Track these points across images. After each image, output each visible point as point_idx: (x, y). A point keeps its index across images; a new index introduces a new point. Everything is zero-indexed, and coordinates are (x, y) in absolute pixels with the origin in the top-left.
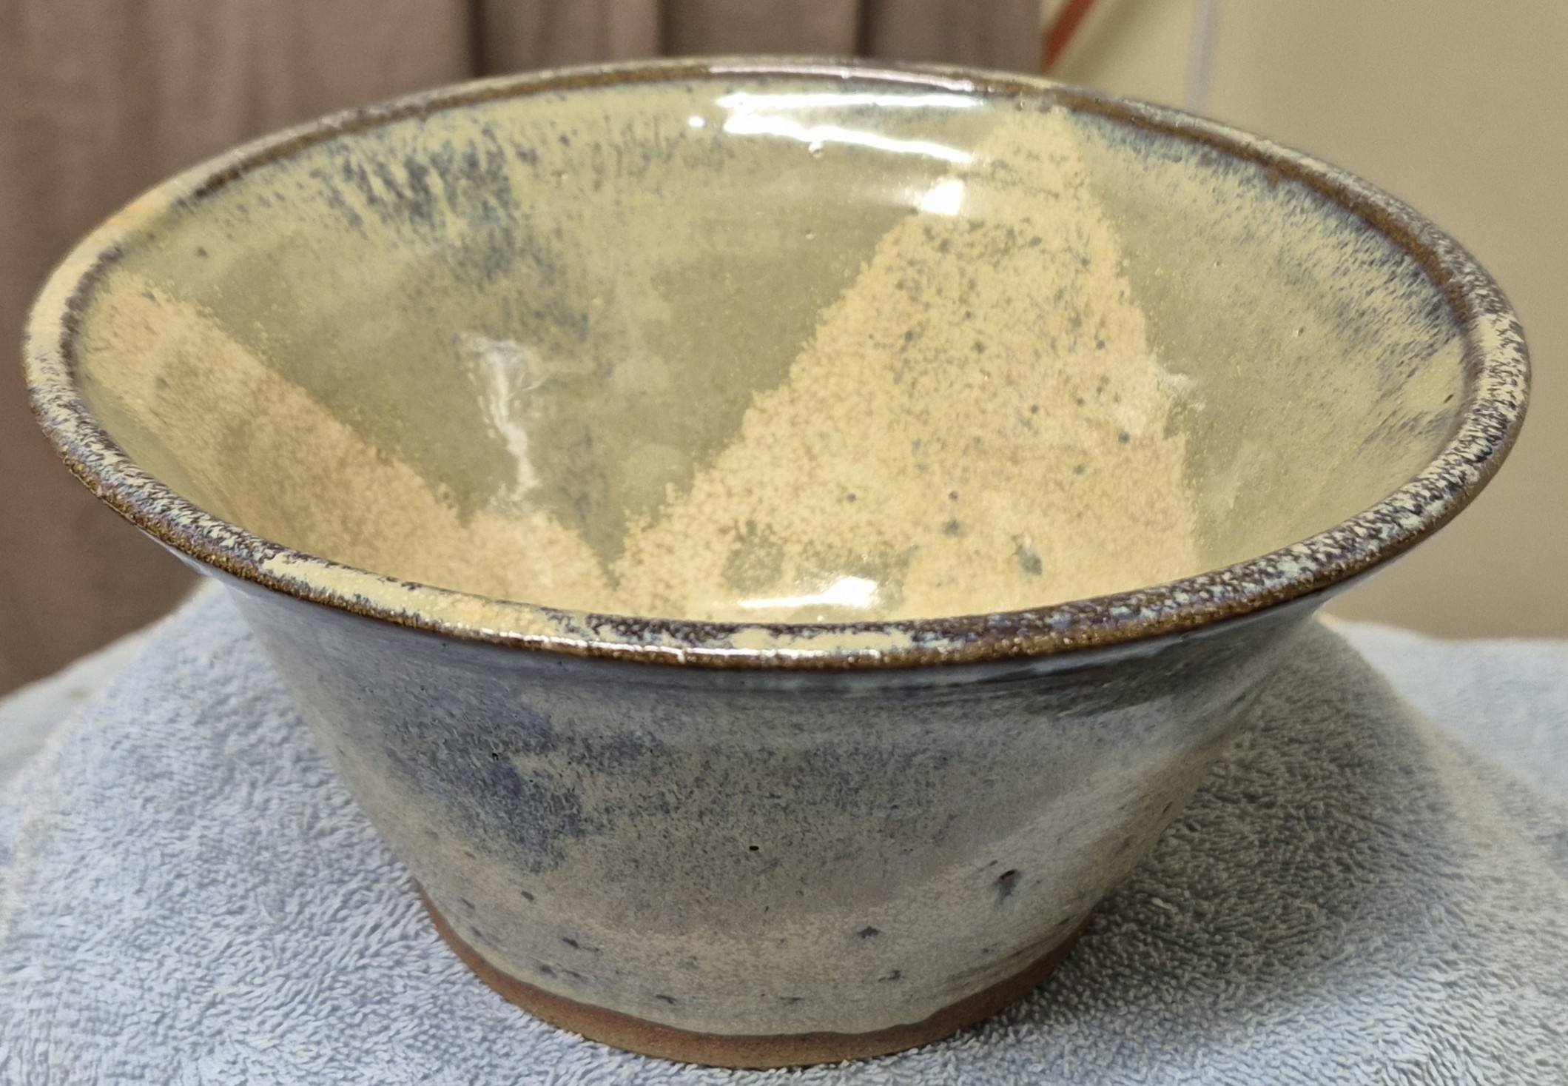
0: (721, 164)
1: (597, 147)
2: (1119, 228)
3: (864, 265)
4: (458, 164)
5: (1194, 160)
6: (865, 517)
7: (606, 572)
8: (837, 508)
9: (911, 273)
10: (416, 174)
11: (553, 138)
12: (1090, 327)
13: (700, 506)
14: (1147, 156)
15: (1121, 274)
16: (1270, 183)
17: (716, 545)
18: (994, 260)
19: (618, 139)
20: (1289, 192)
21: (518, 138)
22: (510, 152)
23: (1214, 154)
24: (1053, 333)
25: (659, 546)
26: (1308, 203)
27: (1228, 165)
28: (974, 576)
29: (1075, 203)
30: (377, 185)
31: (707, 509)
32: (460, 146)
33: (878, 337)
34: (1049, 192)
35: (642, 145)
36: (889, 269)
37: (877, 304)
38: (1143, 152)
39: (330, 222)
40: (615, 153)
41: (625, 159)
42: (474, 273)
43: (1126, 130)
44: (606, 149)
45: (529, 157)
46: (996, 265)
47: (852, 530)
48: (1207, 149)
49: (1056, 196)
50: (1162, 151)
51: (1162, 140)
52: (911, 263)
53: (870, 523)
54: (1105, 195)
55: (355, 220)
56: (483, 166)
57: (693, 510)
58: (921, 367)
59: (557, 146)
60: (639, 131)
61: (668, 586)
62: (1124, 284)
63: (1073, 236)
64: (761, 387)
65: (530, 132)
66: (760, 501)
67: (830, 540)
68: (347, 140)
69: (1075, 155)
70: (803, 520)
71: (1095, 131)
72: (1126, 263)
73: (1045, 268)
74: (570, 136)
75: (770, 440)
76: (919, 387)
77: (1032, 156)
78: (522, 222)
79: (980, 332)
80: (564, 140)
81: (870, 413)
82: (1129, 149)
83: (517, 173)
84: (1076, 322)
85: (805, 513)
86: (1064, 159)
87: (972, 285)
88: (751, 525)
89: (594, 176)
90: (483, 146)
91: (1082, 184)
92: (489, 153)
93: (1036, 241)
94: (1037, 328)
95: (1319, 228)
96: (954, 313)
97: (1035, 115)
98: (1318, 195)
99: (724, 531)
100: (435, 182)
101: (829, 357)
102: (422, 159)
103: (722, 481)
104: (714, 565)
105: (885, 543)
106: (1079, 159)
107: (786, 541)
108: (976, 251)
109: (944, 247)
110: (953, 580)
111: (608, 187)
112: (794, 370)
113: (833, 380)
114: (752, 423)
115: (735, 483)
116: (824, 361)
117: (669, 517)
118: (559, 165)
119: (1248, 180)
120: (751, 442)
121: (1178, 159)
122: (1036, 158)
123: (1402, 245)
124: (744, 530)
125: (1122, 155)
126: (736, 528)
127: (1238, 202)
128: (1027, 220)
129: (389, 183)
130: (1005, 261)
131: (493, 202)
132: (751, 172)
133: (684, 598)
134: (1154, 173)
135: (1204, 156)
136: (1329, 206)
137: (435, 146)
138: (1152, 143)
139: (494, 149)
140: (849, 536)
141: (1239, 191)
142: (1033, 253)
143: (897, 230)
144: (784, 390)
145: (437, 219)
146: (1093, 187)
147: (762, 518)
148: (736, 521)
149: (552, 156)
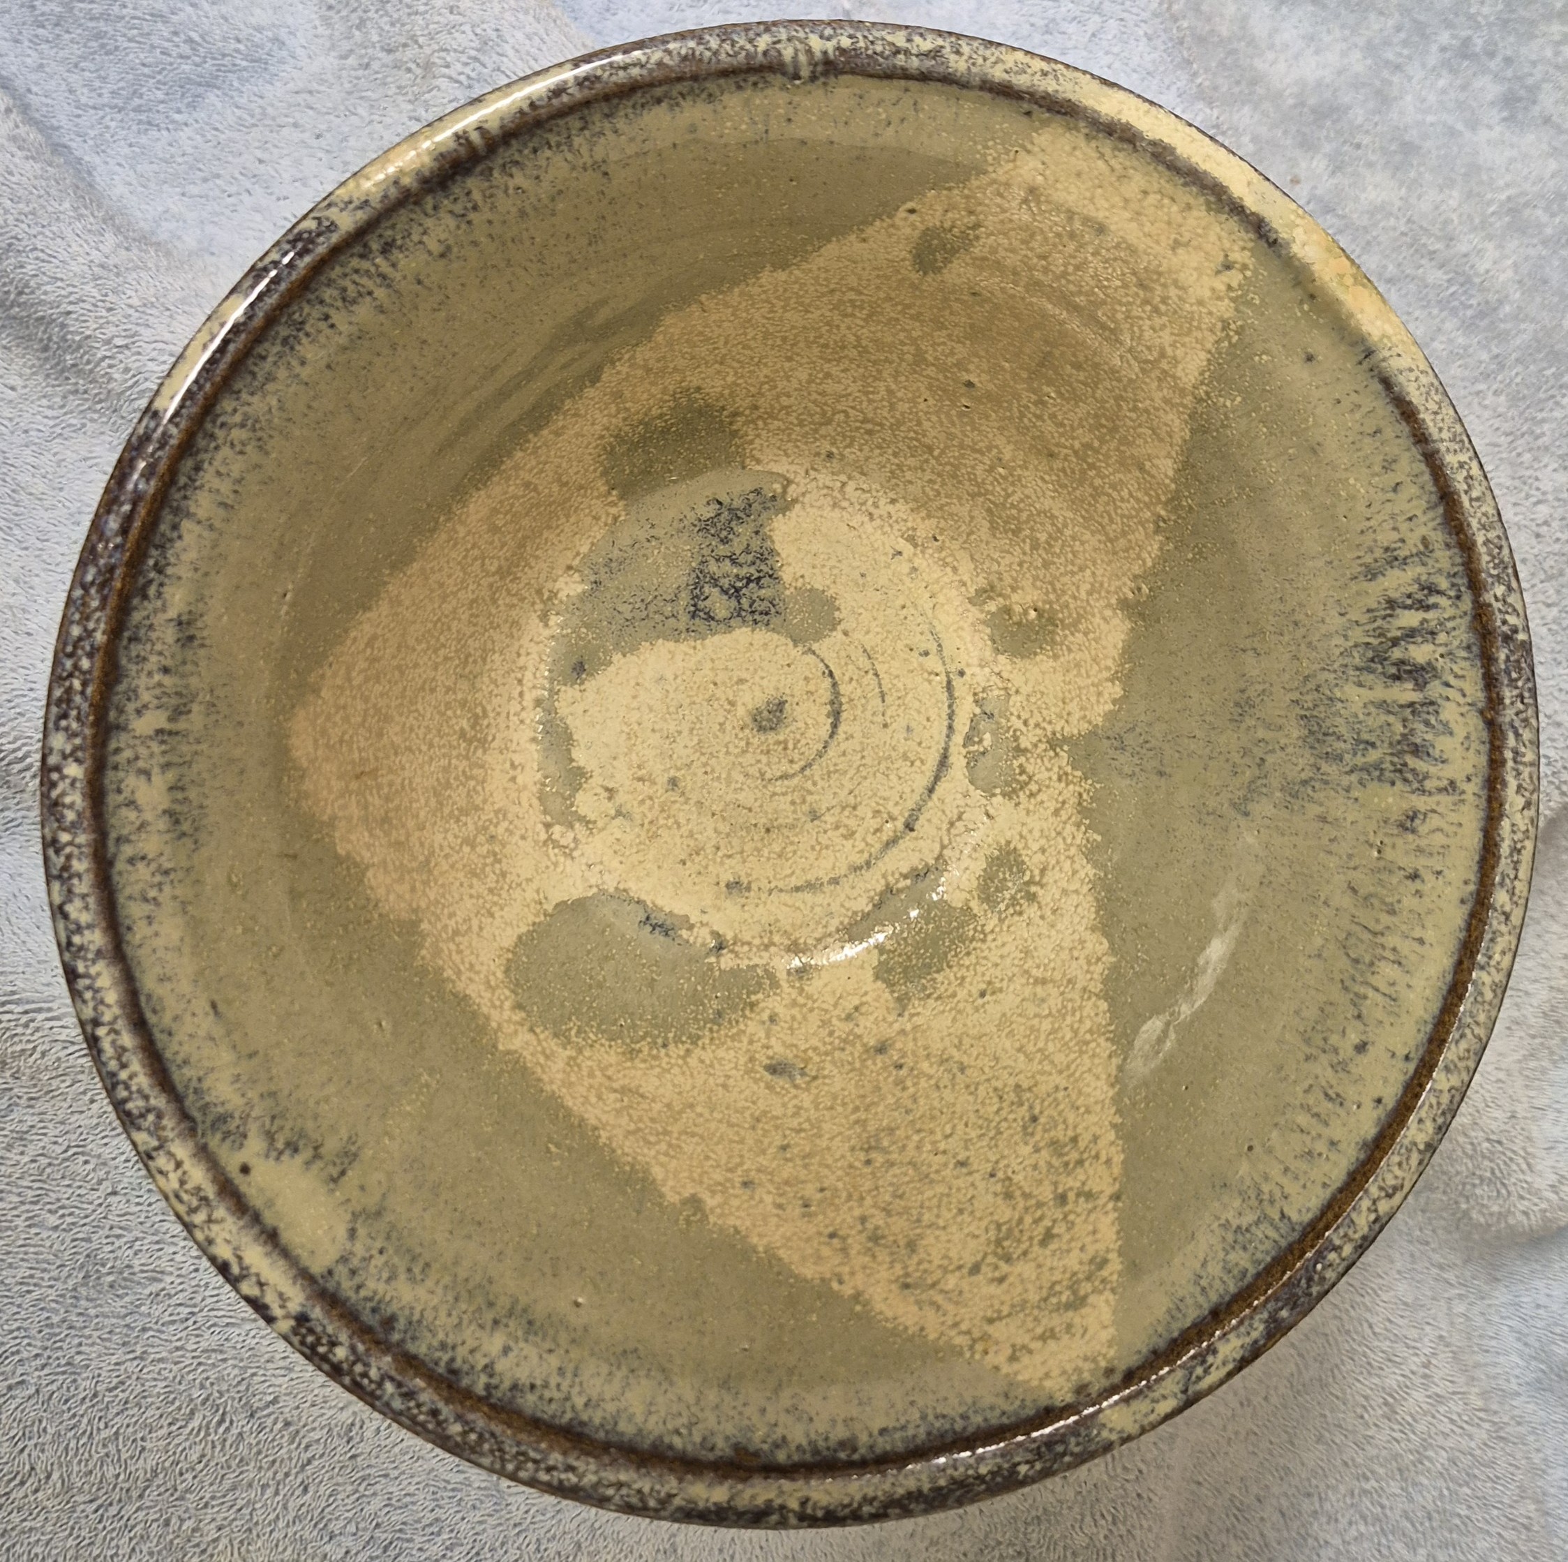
0: (1308, 1041)
1: (1392, 912)
2: (894, 1333)
3: (1118, 1120)
4: (1422, 734)
5: (863, 1439)
6: (962, 994)
7: (1065, 740)
8: (987, 978)
9: (1074, 1156)
10: (1419, 674)
11: (1421, 863)
12: (856, 1242)
13: (1071, 858)
14: (924, 1417)
15: (857, 1297)
16: (746, 1450)
17: (1039, 857)
18: (1004, 1228)
19: (1391, 940)
20: (712, 1449)
21: (1434, 821)
22: (1421, 803)
23: (842, 1455)
24: (894, 1219)
25: (1064, 803)
26: (677, 1442)
27: (816, 1452)
28: (831, 1034)
29: (964, 1327)
30: (1411, 619)
31: (1067, 865)
32: (1444, 744)
33: (1061, 1095)
34: (1000, 1318)
35: (1372, 964)
36: (1096, 1139)
37: (1082, 1110)
38: (931, 1418)
39: (1368, 539)
40: (1379, 928)
41: (1366, 936)
42: (1309, 700)
43: (971, 1429)
44: (1386, 919)
45: (1407, 825)
46: (999, 1226)
47: (963, 978)
48: (856, 1457)
49: (991, 1321)
50: (910, 1432)
51: (919, 1441)
52: (1080, 1162)
53: (954, 995)
54: (939, 1353)
55: (1372, 574)
56: (1412, 761)
57: (1073, 851)
58: (1004, 1113)
59: (1410, 863)
60: (1388, 971)
61: (1032, 795)
62: (847, 1290)
63: (939, 1299)
64: (1114, 968)
65: (1439, 839)
66: (1042, 917)
67: (973, 958)
68: (1467, 604)
69: (1006, 1369)
70: (1004, 945)
71: (1009, 1408)
72: (858, 1308)
73: (945, 1257)
74: (1418, 884)
75: (1076, 954)
76: (996, 1100)
77: (1049, 1335)
78: (1346, 780)
79: (970, 1173)
80: (1415, 876)
81: (1019, 1050)
82: (952, 1413)
83: (1393, 800)
84: (875, 1238)
85: (1005, 951)
86: (1013, 1358)
87: (1008, 1196)
88: (1032, 898)
89: (1363, 892)
90: (1438, 774)
91: (971, 1348)
92: (1426, 776)
93: (975, 1269)
94: (914, 1212)
95: (639, 1419)
96: (1007, 1166)
97: (1087, 1376)
98: (670, 1453)
99: (1043, 871)
100: (1405, 693)
101: (1087, 1043)
102: (1435, 689)
103: (1076, 892)
104: (1026, 847)
105: (929, 996)
106: (997, 1368)
107: (1001, 921)
108: (1028, 1220)
109: (1062, 1199)
110: (849, 1018)
111: (1347, 901)
112: (1104, 1005)
113: (1069, 1036)
114: (1098, 945)
115: (1069, 903)
116: (1088, 1037)
117: (1078, 825)
118: (1389, 854)
119: (777, 1446)
120: (1088, 936)
121: (883, 1431)
122: (1043, 1338)
123: (503, 1408)
124: (1033, 889)
125: (954, 1401)
126: (1039, 884)
127: (771, 1417)
128: (1001, 1280)
129: (1411, 634)
130: (992, 1234)
131: (1373, 756)
132: (1280, 1068)
133: (1017, 804)
134: (899, 1406)
135: (855, 1450)
136: (646, 1445)
137: (1449, 713)
138: (929, 1434)
139: (1428, 785)
140: (963, 972)
141: (780, 1432)
142: (969, 1260)
143: (1116, 1170)
144: (1097, 987)
145: (1368, 678)
146: (957, 1352)
147: (1032, 911)
148: (1042, 886)
149: (1401, 853)
